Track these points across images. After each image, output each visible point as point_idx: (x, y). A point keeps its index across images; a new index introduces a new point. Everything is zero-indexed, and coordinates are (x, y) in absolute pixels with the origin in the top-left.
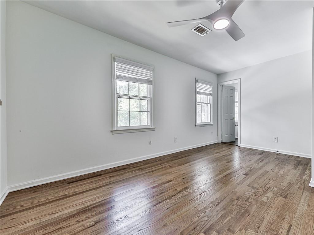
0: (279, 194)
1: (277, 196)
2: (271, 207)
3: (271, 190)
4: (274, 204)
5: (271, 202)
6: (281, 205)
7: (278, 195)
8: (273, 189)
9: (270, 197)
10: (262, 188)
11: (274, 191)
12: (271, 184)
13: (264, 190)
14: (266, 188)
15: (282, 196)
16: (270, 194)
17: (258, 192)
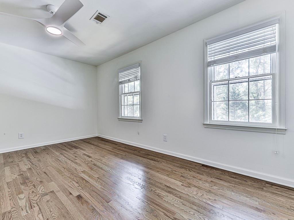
0: (14, 211)
1: (14, 207)
2: (11, 196)
3: (27, 208)
4: (10, 200)
5: (14, 199)
6: (2, 204)
7: (14, 209)
8: (27, 211)
9: (19, 201)
10: (38, 201)
11: (22, 210)
12: (36, 214)
13: (33, 201)
14: (35, 205)
15: (9, 212)
16: (23, 203)
17: (36, 195)
